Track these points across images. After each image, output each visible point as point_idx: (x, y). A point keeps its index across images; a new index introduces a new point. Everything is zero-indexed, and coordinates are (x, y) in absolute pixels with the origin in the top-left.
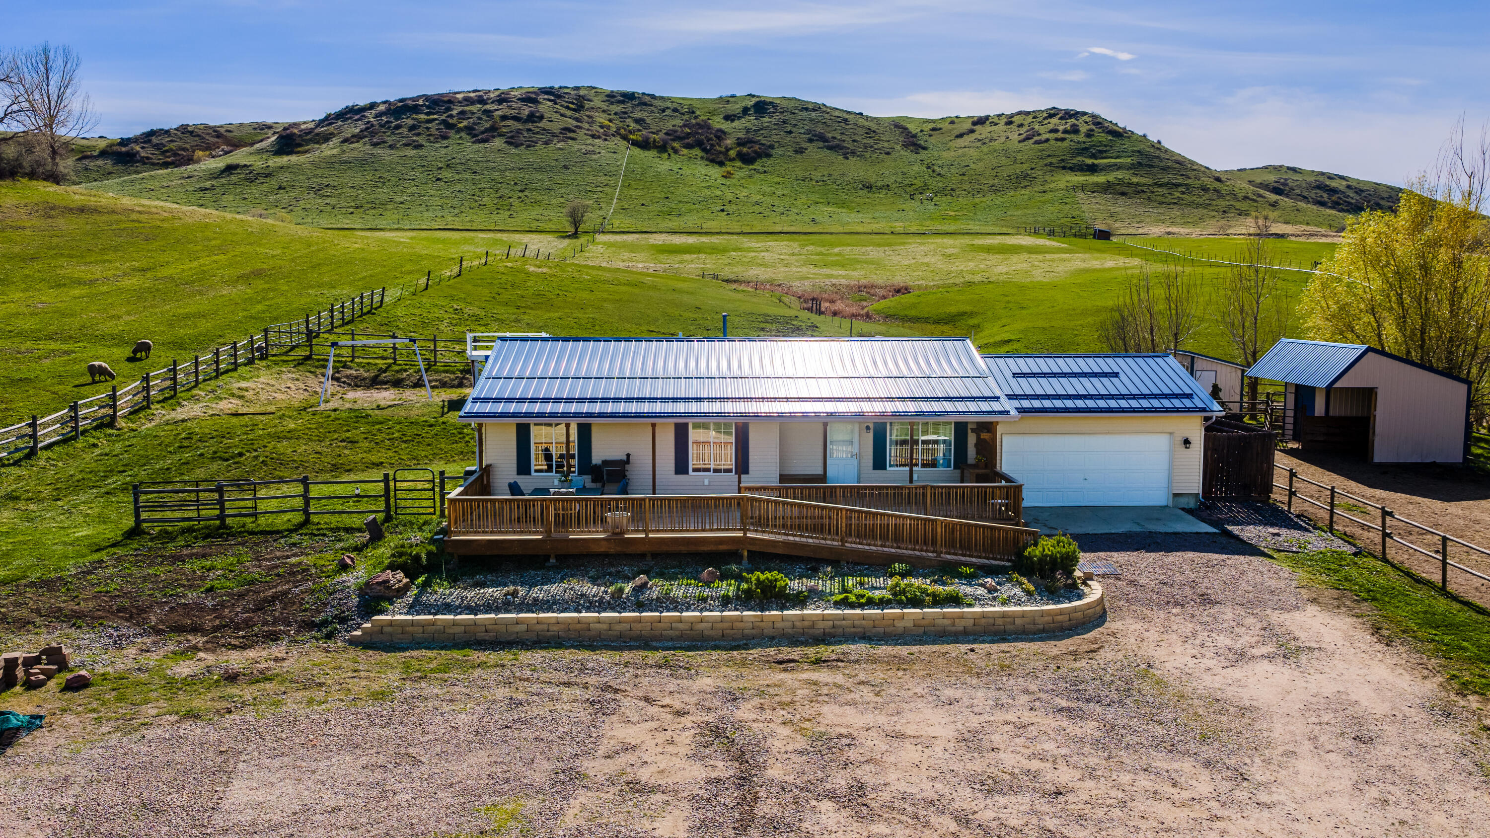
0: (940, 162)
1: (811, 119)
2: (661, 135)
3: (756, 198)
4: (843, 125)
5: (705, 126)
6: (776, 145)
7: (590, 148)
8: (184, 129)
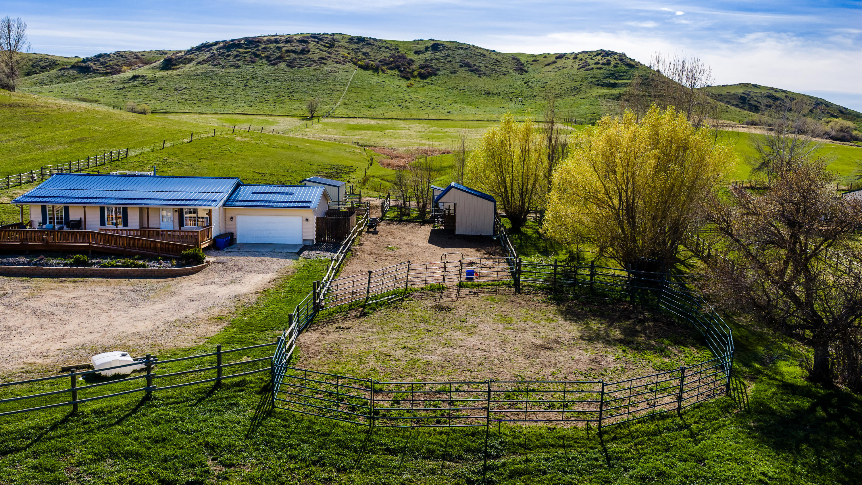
0: (533, 80)
1: (463, 54)
2: (377, 62)
3: (422, 99)
4: (482, 58)
5: (403, 57)
6: (441, 68)
7: (334, 69)
8: (118, 54)
